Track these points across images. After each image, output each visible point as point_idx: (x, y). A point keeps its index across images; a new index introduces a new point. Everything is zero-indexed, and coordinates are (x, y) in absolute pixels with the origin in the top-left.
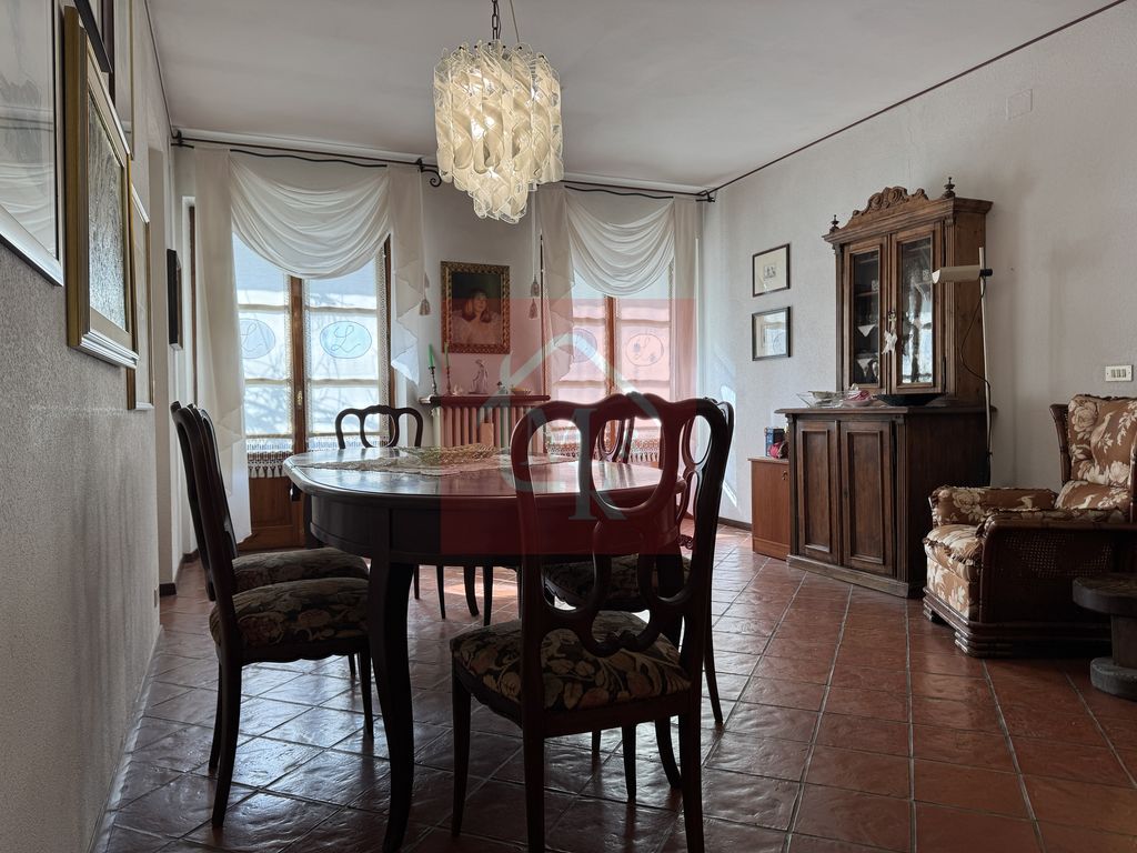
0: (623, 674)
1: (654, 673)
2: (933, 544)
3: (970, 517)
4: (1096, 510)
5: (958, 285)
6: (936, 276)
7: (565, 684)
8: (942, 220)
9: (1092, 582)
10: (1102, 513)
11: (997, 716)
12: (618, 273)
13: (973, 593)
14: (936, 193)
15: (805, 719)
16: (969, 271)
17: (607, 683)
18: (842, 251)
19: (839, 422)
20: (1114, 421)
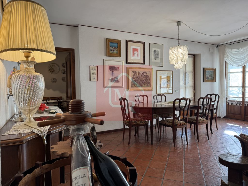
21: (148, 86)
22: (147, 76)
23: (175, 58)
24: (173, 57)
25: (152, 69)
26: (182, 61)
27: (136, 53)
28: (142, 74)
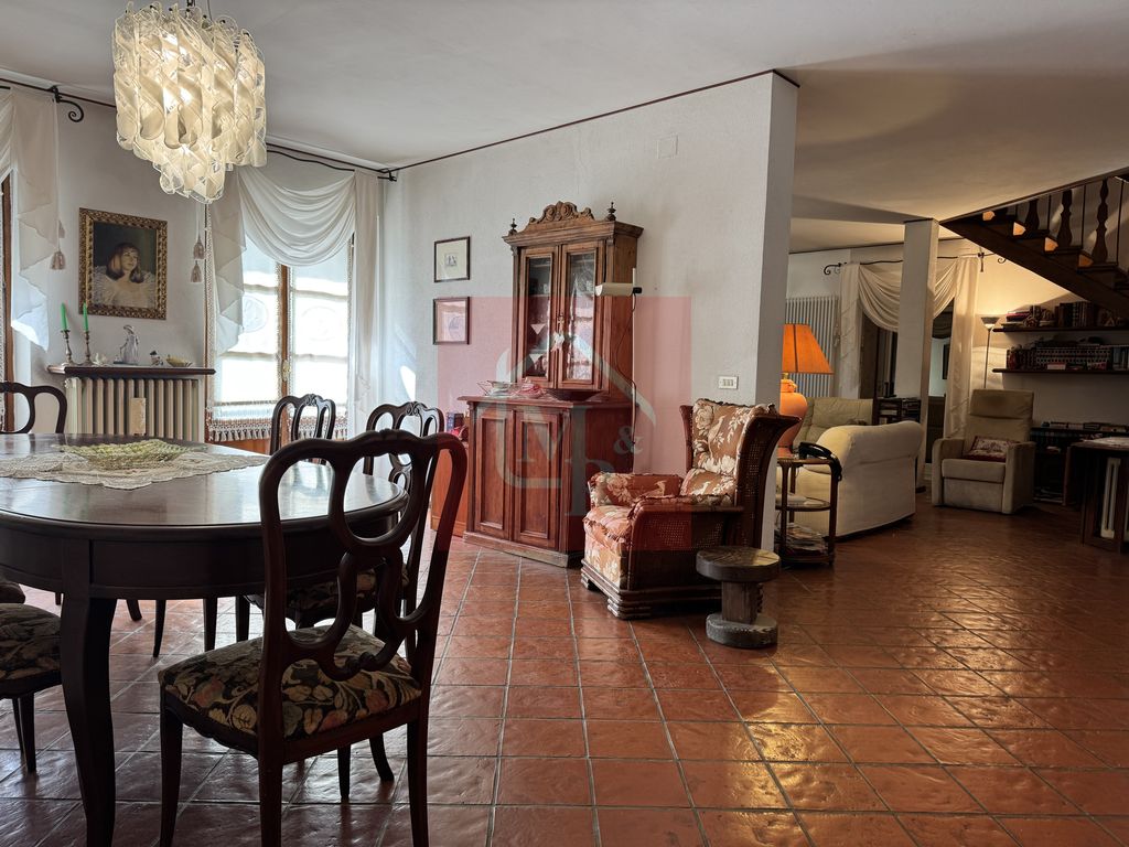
0: (360, 693)
1: (389, 689)
2: (592, 524)
3: (620, 499)
4: (712, 495)
5: (615, 299)
6: (599, 290)
7: (304, 711)
8: (605, 240)
9: (711, 555)
10: (714, 499)
11: (644, 672)
12: (294, 242)
13: (624, 566)
14: (601, 214)
15: (494, 695)
16: (624, 288)
17: (346, 705)
18: (519, 253)
19: (515, 412)
20: (725, 422)
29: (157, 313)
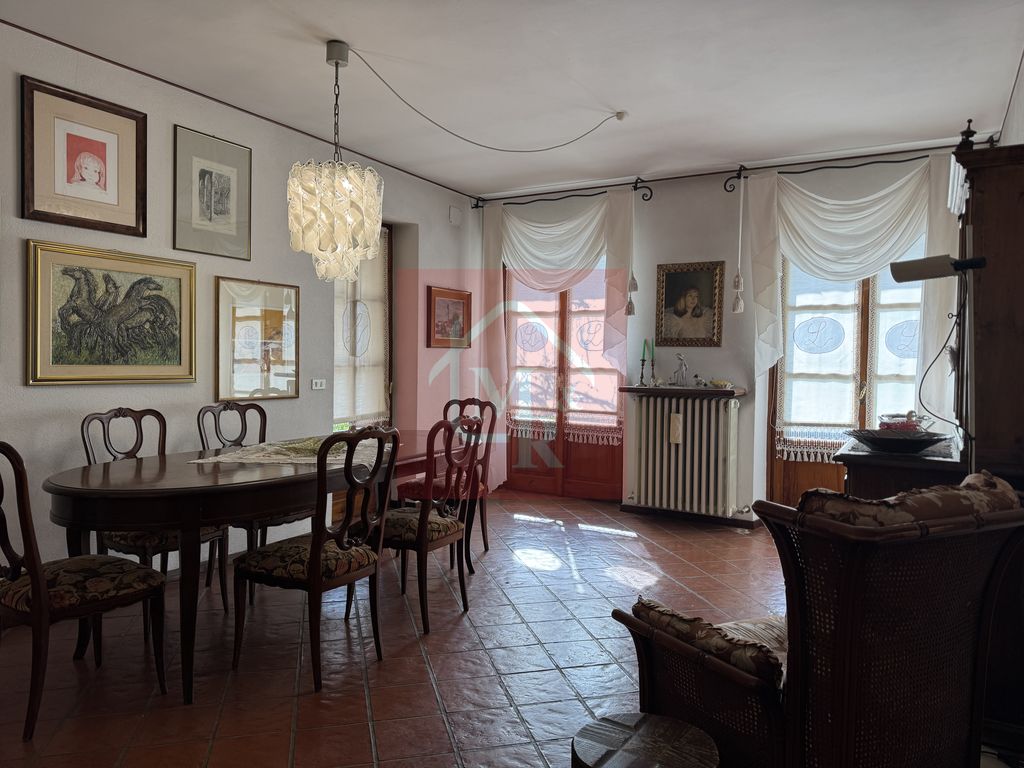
21: (165, 358)
22: (160, 304)
23: (319, 222)
24: (310, 217)
25: (191, 267)
26: (354, 240)
27: (89, 164)
28: (132, 287)
29: (712, 342)
